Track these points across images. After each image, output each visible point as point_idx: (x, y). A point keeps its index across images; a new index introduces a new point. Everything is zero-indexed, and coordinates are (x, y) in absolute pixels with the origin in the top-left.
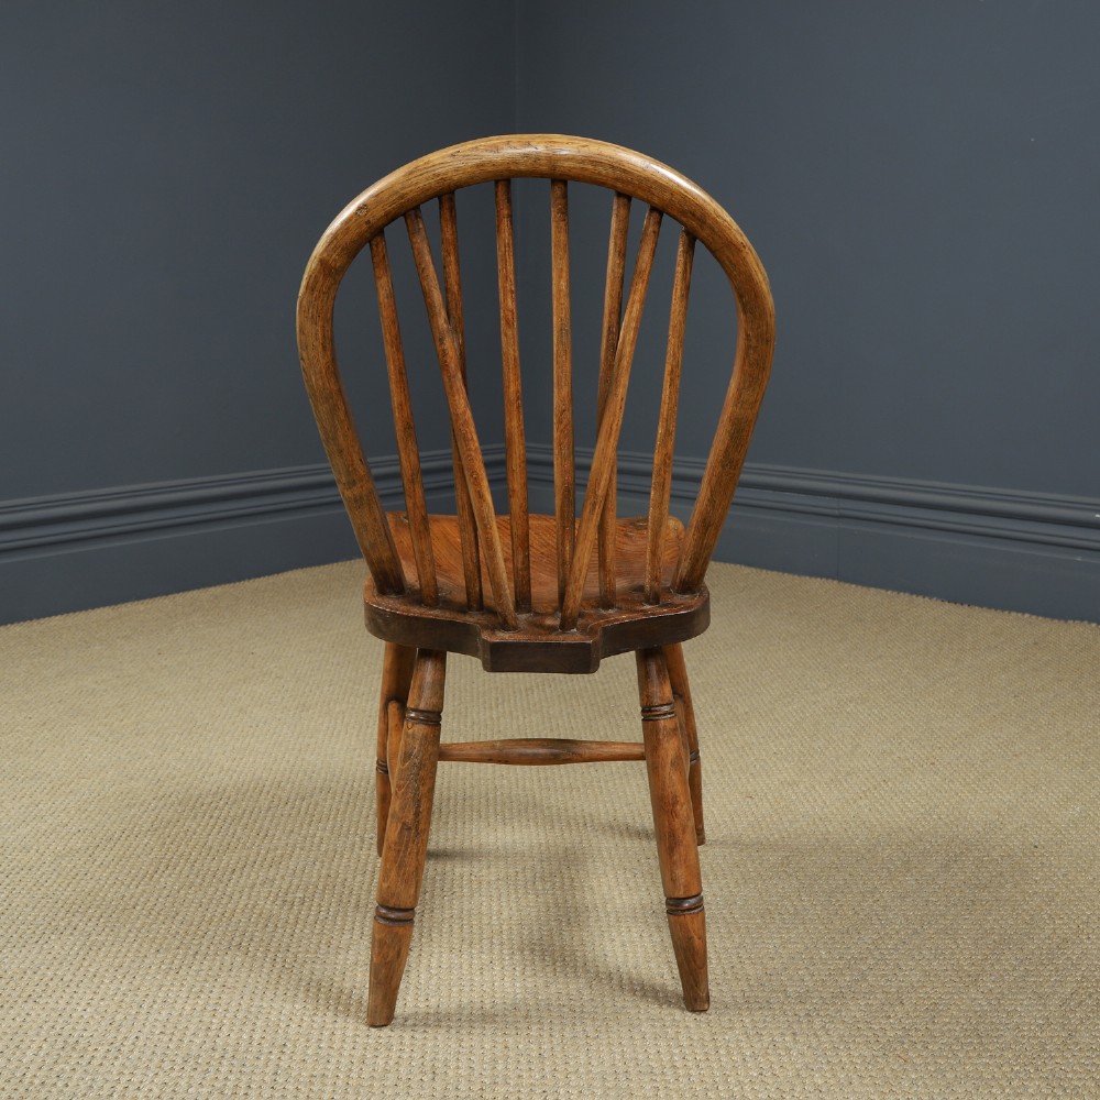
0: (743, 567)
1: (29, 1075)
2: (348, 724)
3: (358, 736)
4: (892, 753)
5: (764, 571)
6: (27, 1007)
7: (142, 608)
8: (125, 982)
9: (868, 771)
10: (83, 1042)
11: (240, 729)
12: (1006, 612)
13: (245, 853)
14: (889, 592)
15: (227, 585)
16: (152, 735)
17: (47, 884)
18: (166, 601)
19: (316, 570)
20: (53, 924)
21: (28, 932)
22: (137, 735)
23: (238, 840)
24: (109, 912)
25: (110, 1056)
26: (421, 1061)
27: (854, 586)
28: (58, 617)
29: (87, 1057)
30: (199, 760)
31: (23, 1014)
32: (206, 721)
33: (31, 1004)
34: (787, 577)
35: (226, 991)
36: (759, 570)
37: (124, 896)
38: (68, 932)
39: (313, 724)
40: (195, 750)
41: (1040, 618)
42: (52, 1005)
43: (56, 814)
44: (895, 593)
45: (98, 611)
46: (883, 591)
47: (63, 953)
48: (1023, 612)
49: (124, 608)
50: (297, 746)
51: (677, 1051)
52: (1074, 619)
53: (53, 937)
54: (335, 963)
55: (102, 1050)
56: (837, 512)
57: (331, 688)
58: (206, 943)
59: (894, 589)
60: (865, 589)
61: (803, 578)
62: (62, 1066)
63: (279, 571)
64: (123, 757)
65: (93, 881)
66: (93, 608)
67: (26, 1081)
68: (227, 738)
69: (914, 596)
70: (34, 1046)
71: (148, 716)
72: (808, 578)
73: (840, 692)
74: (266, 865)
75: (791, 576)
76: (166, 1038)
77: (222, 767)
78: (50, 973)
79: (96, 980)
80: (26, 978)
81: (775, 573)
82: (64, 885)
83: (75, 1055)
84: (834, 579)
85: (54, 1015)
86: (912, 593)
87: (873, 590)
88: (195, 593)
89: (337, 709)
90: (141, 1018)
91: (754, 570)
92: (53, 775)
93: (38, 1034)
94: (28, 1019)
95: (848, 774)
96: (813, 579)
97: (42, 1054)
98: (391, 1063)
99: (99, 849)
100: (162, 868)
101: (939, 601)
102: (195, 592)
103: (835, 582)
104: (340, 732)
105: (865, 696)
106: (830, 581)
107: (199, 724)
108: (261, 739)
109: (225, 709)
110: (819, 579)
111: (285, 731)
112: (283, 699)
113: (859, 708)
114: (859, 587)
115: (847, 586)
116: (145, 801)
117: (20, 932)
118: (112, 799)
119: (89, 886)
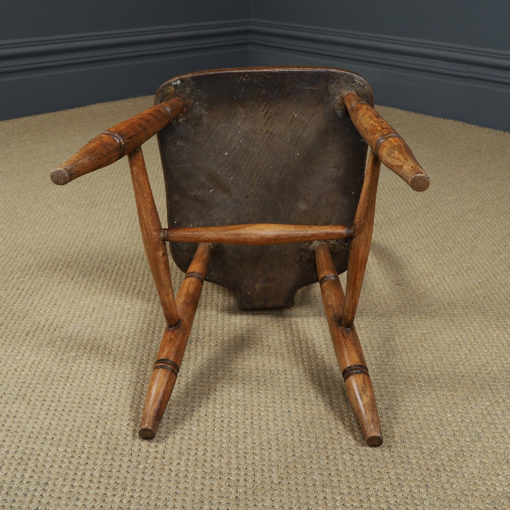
0: (398, 110)
2: (122, 219)
3: (128, 227)
4: (500, 253)
5: (413, 113)
9: (483, 267)
11: (46, 220)
14: (498, 131)
18: (8, 124)
19: (111, 105)
26: (147, 500)
27: (473, 126)
32: (24, 214)
34: (429, 118)
35: (10, 435)
36: (409, 112)
39: (97, 217)
40: (13, 236)
44: (502, 132)
46: (494, 131)
50: (85, 235)
51: (338, 498)
54: (92, 413)
56: (465, 74)
57: (113, 191)
59: (501, 129)
60: (481, 128)
61: (439, 119)
63: (85, 104)
68: (37, 228)
72: (442, 119)
73: (463, 205)
75: (431, 117)
77: (31, 250)
81: (420, 115)
84: (460, 120)
87: (487, 130)
89: (116, 207)
91: (406, 112)
95: (468, 269)
96: (446, 120)
98: (125, 501)
102: (28, 118)
103: (461, 123)
105: (481, 208)
106: (458, 122)
107: (18, 216)
108: (60, 228)
109: (38, 205)
110: (450, 120)
111: (77, 223)
112: (79, 198)
113: (476, 217)
114: (477, 127)
115: (469, 125)
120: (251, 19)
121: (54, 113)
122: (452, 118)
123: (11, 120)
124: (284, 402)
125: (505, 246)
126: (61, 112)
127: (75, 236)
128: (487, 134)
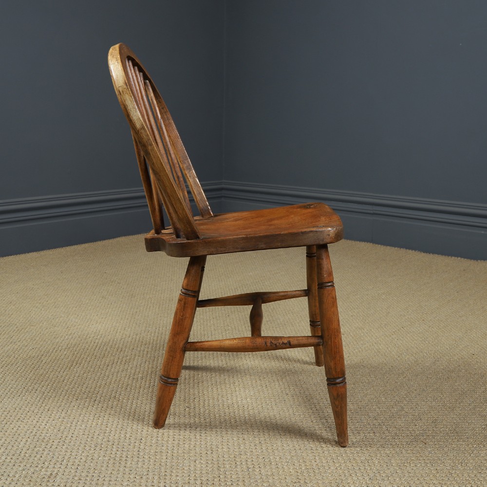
1: (23, 452)
6: (19, 424)
7: (51, 253)
8: (63, 413)
10: (47, 439)
11: (103, 305)
12: (450, 257)
13: (112, 358)
14: (396, 248)
15: (90, 243)
16: (62, 308)
17: (20, 371)
20: (26, 388)
21: (15, 391)
22: (55, 307)
23: (109, 352)
24: (52, 383)
25: (60, 444)
27: (380, 246)
28: (12, 256)
29: (50, 445)
30: (86, 318)
31: (17, 426)
32: (87, 301)
33: (20, 422)
37: (58, 376)
38: (34, 392)
39: (137, 303)
40: (83, 314)
41: (465, 259)
42: (30, 423)
43: (21, 342)
44: (399, 249)
45: (31, 254)
46: (394, 248)
47: (32, 400)
48: (458, 257)
49: (42, 253)
50: (131, 313)
52: (481, 260)
53: (27, 394)
55: (56, 442)
56: (372, 212)
58: (99, 396)
59: (398, 247)
60: (385, 247)
61: (356, 242)
62: (38, 449)
64: (50, 317)
65: (42, 370)
66: (28, 253)
67: (22, 455)
68: (98, 309)
69: (408, 250)
70: (24, 440)
71: (59, 299)
73: (378, 290)
74: (123, 363)
75: (351, 241)
76: (86, 437)
77: (97, 321)
78: (27, 409)
79: (49, 412)
80: (16, 411)
82: (29, 372)
83: (43, 444)
85: (32, 427)
86: (406, 249)
87: (388, 247)
88: (75, 247)
89: (148, 297)
90: (73, 428)
92: (18, 324)
93: (25, 435)
94: (20, 429)
96: (361, 242)
97: (28, 443)
99: (43, 356)
100: (74, 364)
101: (419, 252)
103: (371, 244)
104: (150, 306)
106: (369, 243)
107: (84, 303)
109: (96, 297)
111: (124, 306)
112: (122, 292)
114: (382, 246)
115: (377, 245)
116: (62, 336)
117: (11, 392)
118: (47, 335)
119: (41, 372)
120: (224, 181)
122: (365, 241)
127: (125, 314)
128: (389, 250)
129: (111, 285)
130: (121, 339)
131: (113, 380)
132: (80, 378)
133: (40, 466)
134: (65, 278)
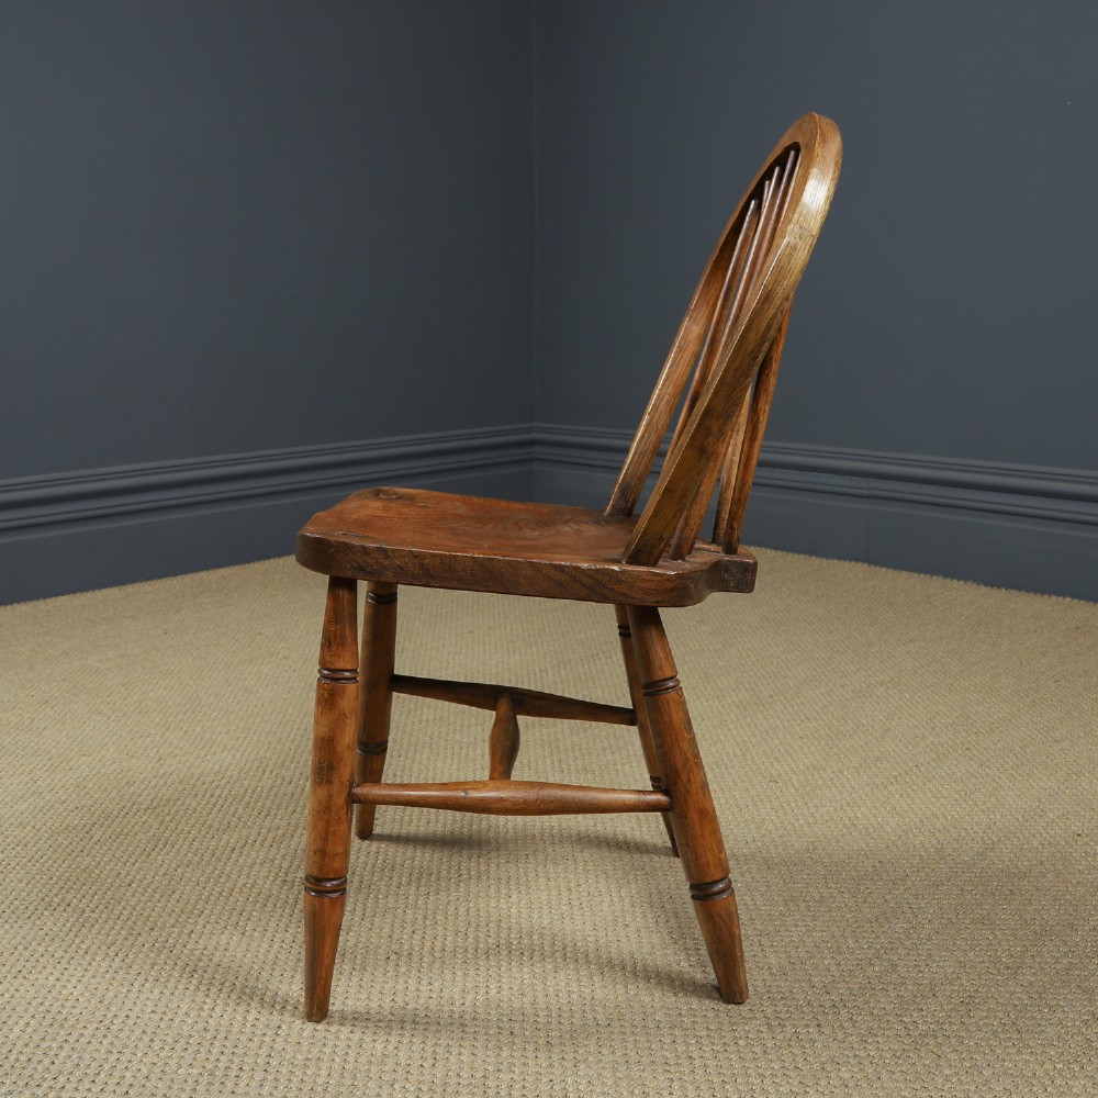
0: (769, 551)
1: (15, 1051)
4: (925, 737)
5: (791, 554)
6: (16, 983)
7: (150, 589)
8: (117, 960)
9: (900, 756)
10: (72, 1020)
11: (244, 709)
12: (1046, 596)
13: (245, 832)
14: (922, 576)
15: (236, 567)
16: (155, 714)
17: (42, 860)
20: (47, 900)
21: (22, 907)
22: (140, 713)
23: (239, 819)
24: (104, 889)
25: (99, 1034)
27: (884, 569)
28: (65, 597)
29: (75, 1035)
30: (202, 739)
31: (12, 989)
32: (211, 701)
33: (20, 980)
34: (815, 561)
36: (785, 554)
37: (120, 874)
38: (61, 909)
40: (198, 729)
41: (1082, 602)
42: (41, 981)
43: (54, 792)
44: (928, 577)
45: (106, 591)
46: (916, 575)
47: (55, 929)
48: (1064, 596)
49: (130, 589)
50: (303, 726)
53: (46, 913)
55: (91, 1028)
56: (866, 492)
58: (201, 922)
60: (896, 572)
61: (831, 561)
62: (49, 1043)
64: (125, 735)
65: (89, 858)
66: (100, 588)
67: (12, 1057)
68: (232, 718)
69: (948, 580)
70: (22, 1022)
71: (151, 694)
72: (836, 561)
73: (870, 676)
74: (267, 844)
75: (819, 559)
76: (157, 1017)
77: (225, 746)
78: (41, 949)
79: (88, 957)
80: (17, 953)
81: (801, 556)
82: (59, 861)
83: (62, 1032)
84: (864, 561)
85: (44, 991)
86: (945, 577)
87: (904, 574)
88: (203, 575)
90: (132, 996)
91: (780, 553)
92: (54, 751)
93: (26, 1011)
94: (17, 995)
95: (878, 759)
96: (842, 562)
97: (29, 1030)
99: (96, 826)
100: (160, 846)
101: (975, 585)
103: (865, 565)
105: (896, 680)
106: (860, 564)
107: (203, 703)
108: (266, 718)
109: (230, 689)
110: (847, 563)
111: (290, 711)
112: (290, 678)
113: (890, 691)
114: (890, 570)
115: (878, 568)
116: (145, 779)
117: (12, 907)
118: (112, 777)
119: (85, 863)
120: (537, 424)
121: (241, 566)
122: (850, 559)
123: (179, 577)
124: (610, 929)
125: (933, 728)
126: (251, 564)
127: (288, 729)
128: (905, 579)
129: (268, 662)
130: (272, 788)
131: (239, 885)
132: (168, 877)
133: (45, 1085)
134: (171, 646)
